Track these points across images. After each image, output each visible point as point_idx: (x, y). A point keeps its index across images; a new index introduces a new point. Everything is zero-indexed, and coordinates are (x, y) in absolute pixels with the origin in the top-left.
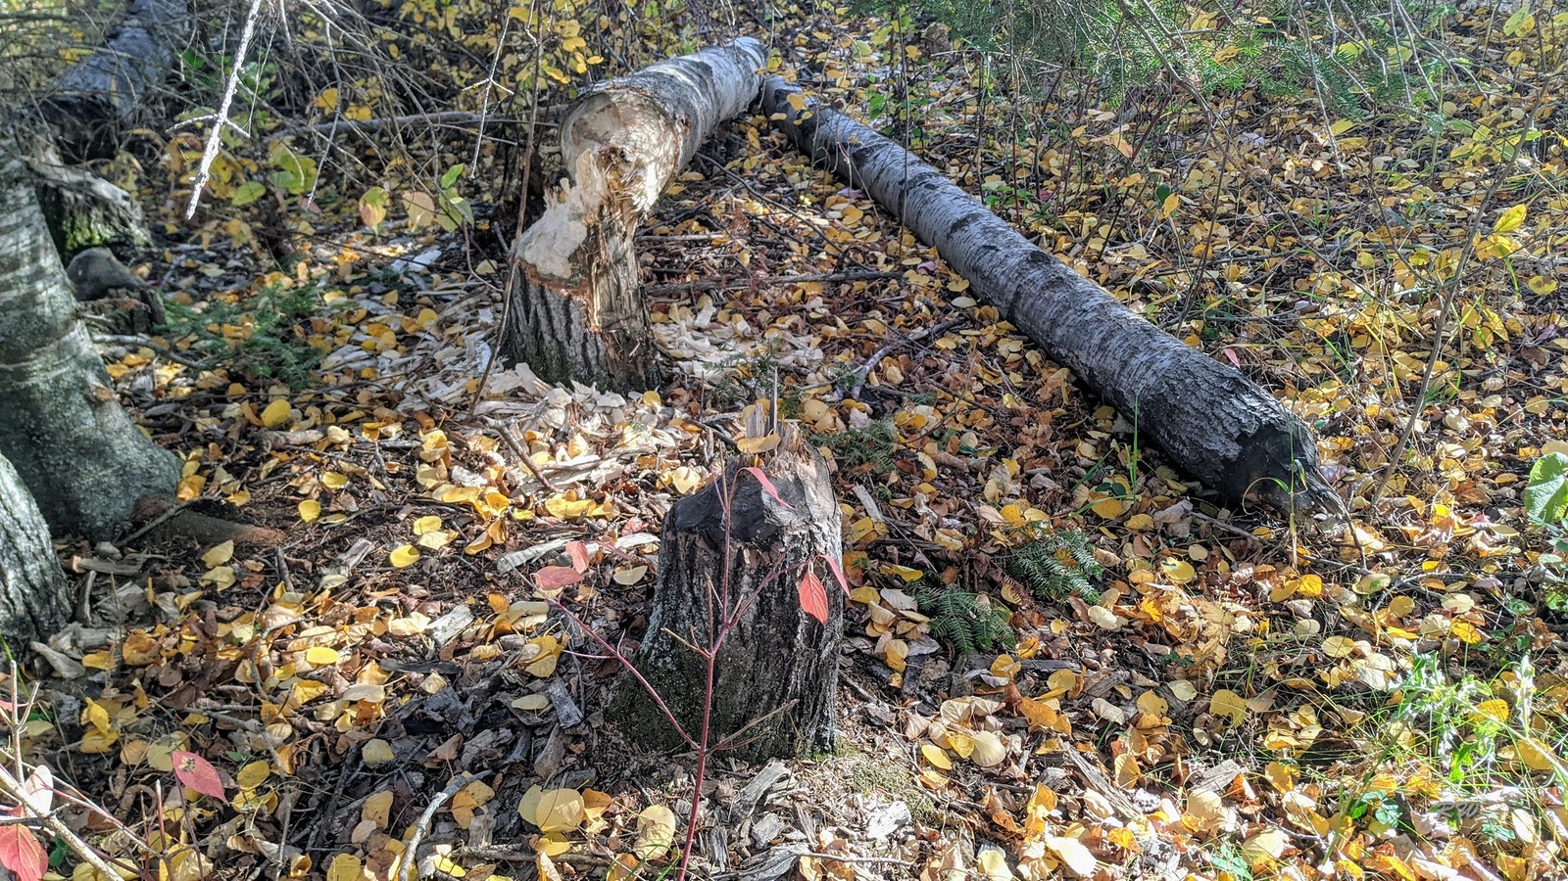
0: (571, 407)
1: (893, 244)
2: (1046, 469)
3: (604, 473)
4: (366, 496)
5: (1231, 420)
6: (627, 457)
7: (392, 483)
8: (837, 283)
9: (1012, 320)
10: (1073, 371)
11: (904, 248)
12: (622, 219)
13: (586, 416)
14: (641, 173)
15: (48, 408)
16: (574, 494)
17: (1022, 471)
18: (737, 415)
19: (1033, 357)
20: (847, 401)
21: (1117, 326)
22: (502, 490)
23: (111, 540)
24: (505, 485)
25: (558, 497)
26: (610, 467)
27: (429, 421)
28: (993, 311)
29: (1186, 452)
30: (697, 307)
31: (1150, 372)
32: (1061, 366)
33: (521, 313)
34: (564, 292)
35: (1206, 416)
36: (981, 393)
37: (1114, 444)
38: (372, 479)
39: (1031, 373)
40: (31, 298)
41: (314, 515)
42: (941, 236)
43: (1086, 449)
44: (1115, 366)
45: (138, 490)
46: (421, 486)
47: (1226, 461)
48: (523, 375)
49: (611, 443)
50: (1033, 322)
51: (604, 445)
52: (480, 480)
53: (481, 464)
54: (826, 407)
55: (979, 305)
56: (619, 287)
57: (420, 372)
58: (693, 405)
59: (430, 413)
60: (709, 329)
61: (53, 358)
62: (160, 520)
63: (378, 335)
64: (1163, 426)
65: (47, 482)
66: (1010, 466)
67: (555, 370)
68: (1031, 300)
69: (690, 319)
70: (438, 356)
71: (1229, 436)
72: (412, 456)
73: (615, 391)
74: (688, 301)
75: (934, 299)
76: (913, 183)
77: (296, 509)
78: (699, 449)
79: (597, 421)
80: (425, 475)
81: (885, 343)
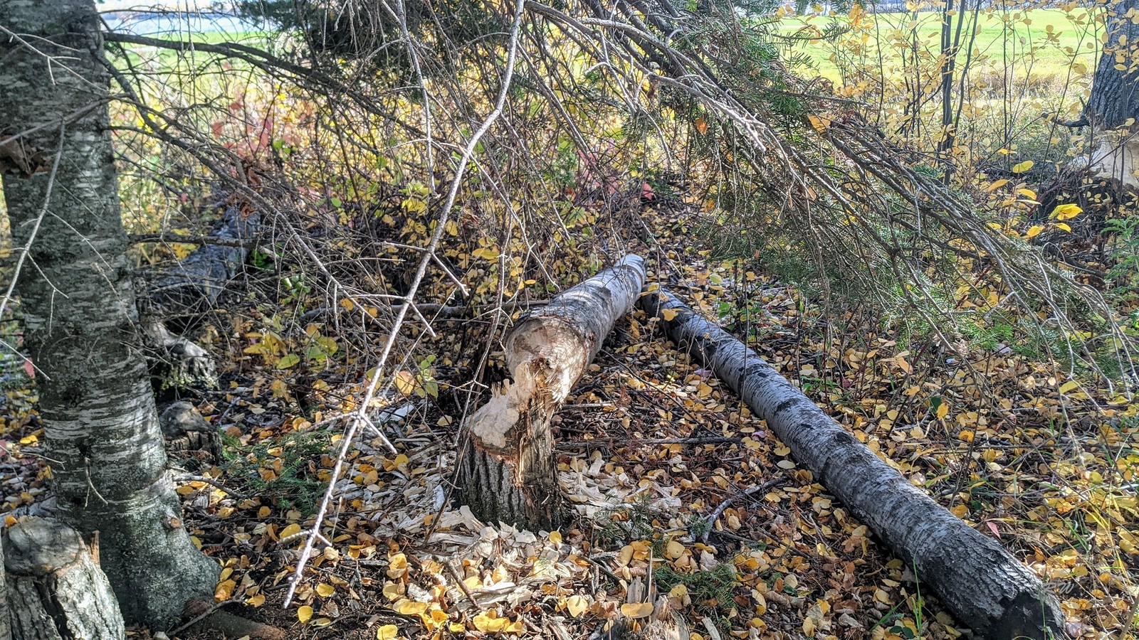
0: (497, 541)
1: (734, 416)
2: (851, 610)
3: (517, 597)
4: (346, 604)
5: (995, 586)
6: (535, 584)
7: (365, 594)
8: (692, 446)
9: (823, 483)
10: (870, 528)
11: (742, 419)
12: (544, 408)
13: (507, 550)
14: (559, 377)
15: (136, 532)
16: (495, 613)
17: (832, 610)
18: (617, 554)
19: (839, 514)
20: (699, 544)
21: (904, 499)
22: (442, 606)
23: (165, 630)
24: (445, 601)
25: (483, 614)
26: (522, 592)
27: (395, 546)
28: (809, 475)
29: (960, 606)
30: (591, 459)
31: (930, 539)
32: (862, 523)
33: (468, 469)
34: (500, 458)
35: (975, 580)
36: (800, 541)
37: (903, 592)
38: (352, 591)
39: (837, 528)
40: (137, 457)
41: (308, 618)
42: (769, 413)
43: (881, 596)
44: (903, 530)
45: (189, 593)
46: (386, 599)
47: (992, 618)
48: (466, 515)
49: (524, 573)
50: (839, 487)
51: (519, 574)
52: (428, 596)
53: (430, 583)
54: (683, 548)
55: (798, 468)
56: (538, 455)
57: (393, 506)
58: (585, 543)
59: (397, 540)
60: (600, 477)
61: (145, 497)
62: (201, 617)
63: (366, 472)
64: (942, 583)
65: (127, 584)
66: (823, 606)
67: (489, 514)
68: (837, 470)
69: (585, 469)
70: (406, 493)
71: (994, 598)
72: (380, 573)
73: (529, 530)
74: (584, 455)
75: (764, 461)
76: (750, 371)
77: (296, 611)
78: (587, 581)
79: (515, 554)
80: (389, 590)
81: (728, 496)
